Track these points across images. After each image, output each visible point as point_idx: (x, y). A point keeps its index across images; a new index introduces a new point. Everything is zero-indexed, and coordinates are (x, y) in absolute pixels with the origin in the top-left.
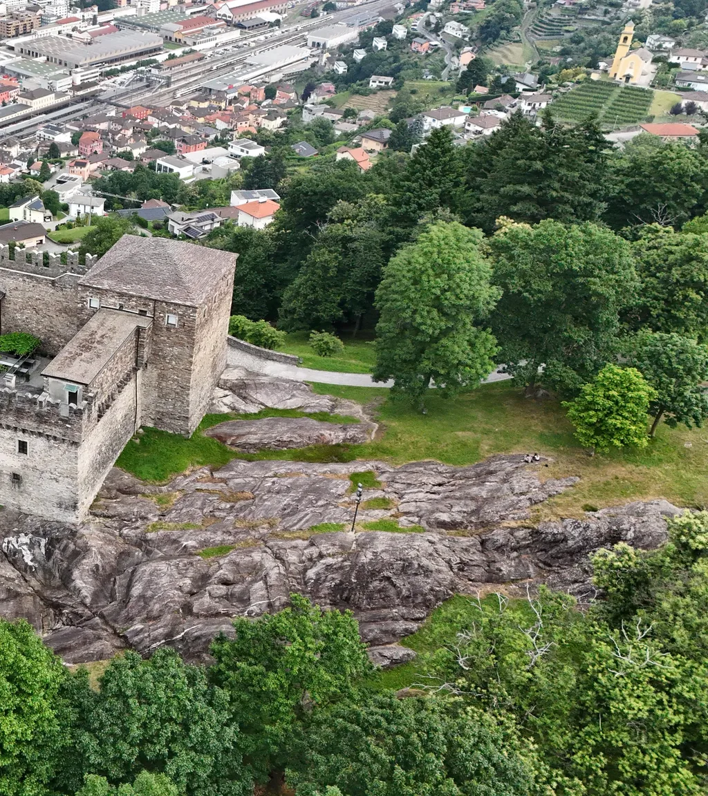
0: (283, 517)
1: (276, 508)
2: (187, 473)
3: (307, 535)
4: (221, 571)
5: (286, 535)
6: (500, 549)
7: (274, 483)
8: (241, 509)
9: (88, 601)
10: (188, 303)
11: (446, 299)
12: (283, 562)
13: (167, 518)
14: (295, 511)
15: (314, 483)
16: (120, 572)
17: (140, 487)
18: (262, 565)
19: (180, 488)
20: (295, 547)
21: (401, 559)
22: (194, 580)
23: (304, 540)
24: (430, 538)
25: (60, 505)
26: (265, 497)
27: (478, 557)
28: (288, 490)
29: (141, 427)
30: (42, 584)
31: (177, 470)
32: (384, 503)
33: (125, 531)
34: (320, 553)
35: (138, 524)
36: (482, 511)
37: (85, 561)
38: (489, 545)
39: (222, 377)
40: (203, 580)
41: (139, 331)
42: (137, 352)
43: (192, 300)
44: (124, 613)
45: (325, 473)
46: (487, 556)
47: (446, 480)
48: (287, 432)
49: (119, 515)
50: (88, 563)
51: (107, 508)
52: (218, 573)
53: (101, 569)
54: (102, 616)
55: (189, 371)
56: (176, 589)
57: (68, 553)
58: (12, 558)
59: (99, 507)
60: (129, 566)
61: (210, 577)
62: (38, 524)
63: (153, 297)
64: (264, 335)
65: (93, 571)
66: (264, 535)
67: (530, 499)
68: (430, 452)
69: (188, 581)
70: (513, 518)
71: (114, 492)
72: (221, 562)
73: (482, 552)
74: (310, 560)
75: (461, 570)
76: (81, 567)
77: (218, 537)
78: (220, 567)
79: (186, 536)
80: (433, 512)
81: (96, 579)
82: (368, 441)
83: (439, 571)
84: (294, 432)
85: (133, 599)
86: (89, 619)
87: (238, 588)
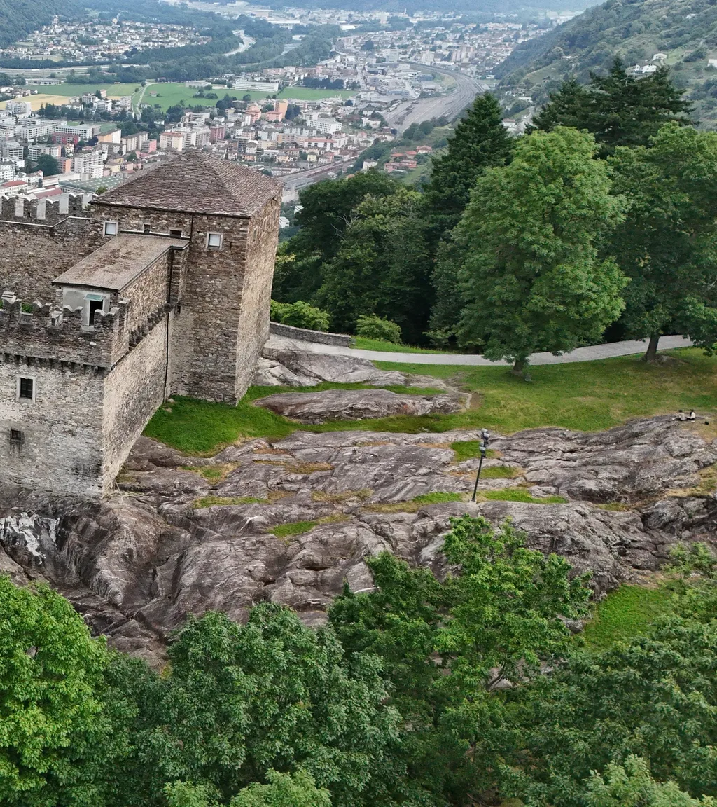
0: (376, 488)
1: (363, 480)
2: (239, 443)
3: (413, 506)
4: (304, 551)
5: (385, 508)
6: (668, 526)
7: (355, 452)
8: (318, 481)
9: (119, 599)
10: (237, 214)
11: (564, 208)
12: (388, 539)
13: (220, 492)
14: (390, 481)
15: (408, 451)
16: (161, 562)
17: (178, 458)
18: (358, 543)
19: (232, 459)
20: (399, 521)
21: (548, 532)
22: (269, 564)
23: (409, 512)
24: (579, 508)
25: (76, 470)
26: (346, 468)
27: (641, 538)
28: (376, 459)
29: (171, 396)
30: (52, 582)
31: (226, 440)
32: (505, 472)
33: (166, 506)
34: (437, 525)
35: (183, 498)
36: (638, 477)
37: (113, 543)
38: (652, 522)
39: (266, 346)
40: (279, 564)
41: (173, 252)
42: (169, 285)
43: (241, 209)
44: (172, 611)
45: (418, 441)
46: (652, 536)
47: (579, 447)
48: (360, 399)
49: (155, 488)
50: (118, 546)
51: (138, 479)
52: (301, 554)
53: (135, 555)
54: (141, 618)
55: (237, 310)
56: (244, 574)
57: (89, 535)
58: (10, 545)
59: (128, 479)
60: (173, 552)
61: (289, 559)
62: (46, 501)
63: (191, 210)
64: (304, 316)
65: (124, 557)
66: (356, 508)
67: (697, 461)
68: (547, 418)
69: (260, 565)
70: (680, 486)
71: (146, 463)
72: (303, 540)
73: (644, 531)
74: (424, 535)
75: (622, 553)
76: (108, 552)
77: (295, 511)
78: (302, 547)
79: (249, 510)
80: (574, 479)
81: (129, 569)
82: (463, 410)
83: (598, 552)
84: (369, 400)
85: (185, 590)
86: (122, 622)
87: (330, 573)
